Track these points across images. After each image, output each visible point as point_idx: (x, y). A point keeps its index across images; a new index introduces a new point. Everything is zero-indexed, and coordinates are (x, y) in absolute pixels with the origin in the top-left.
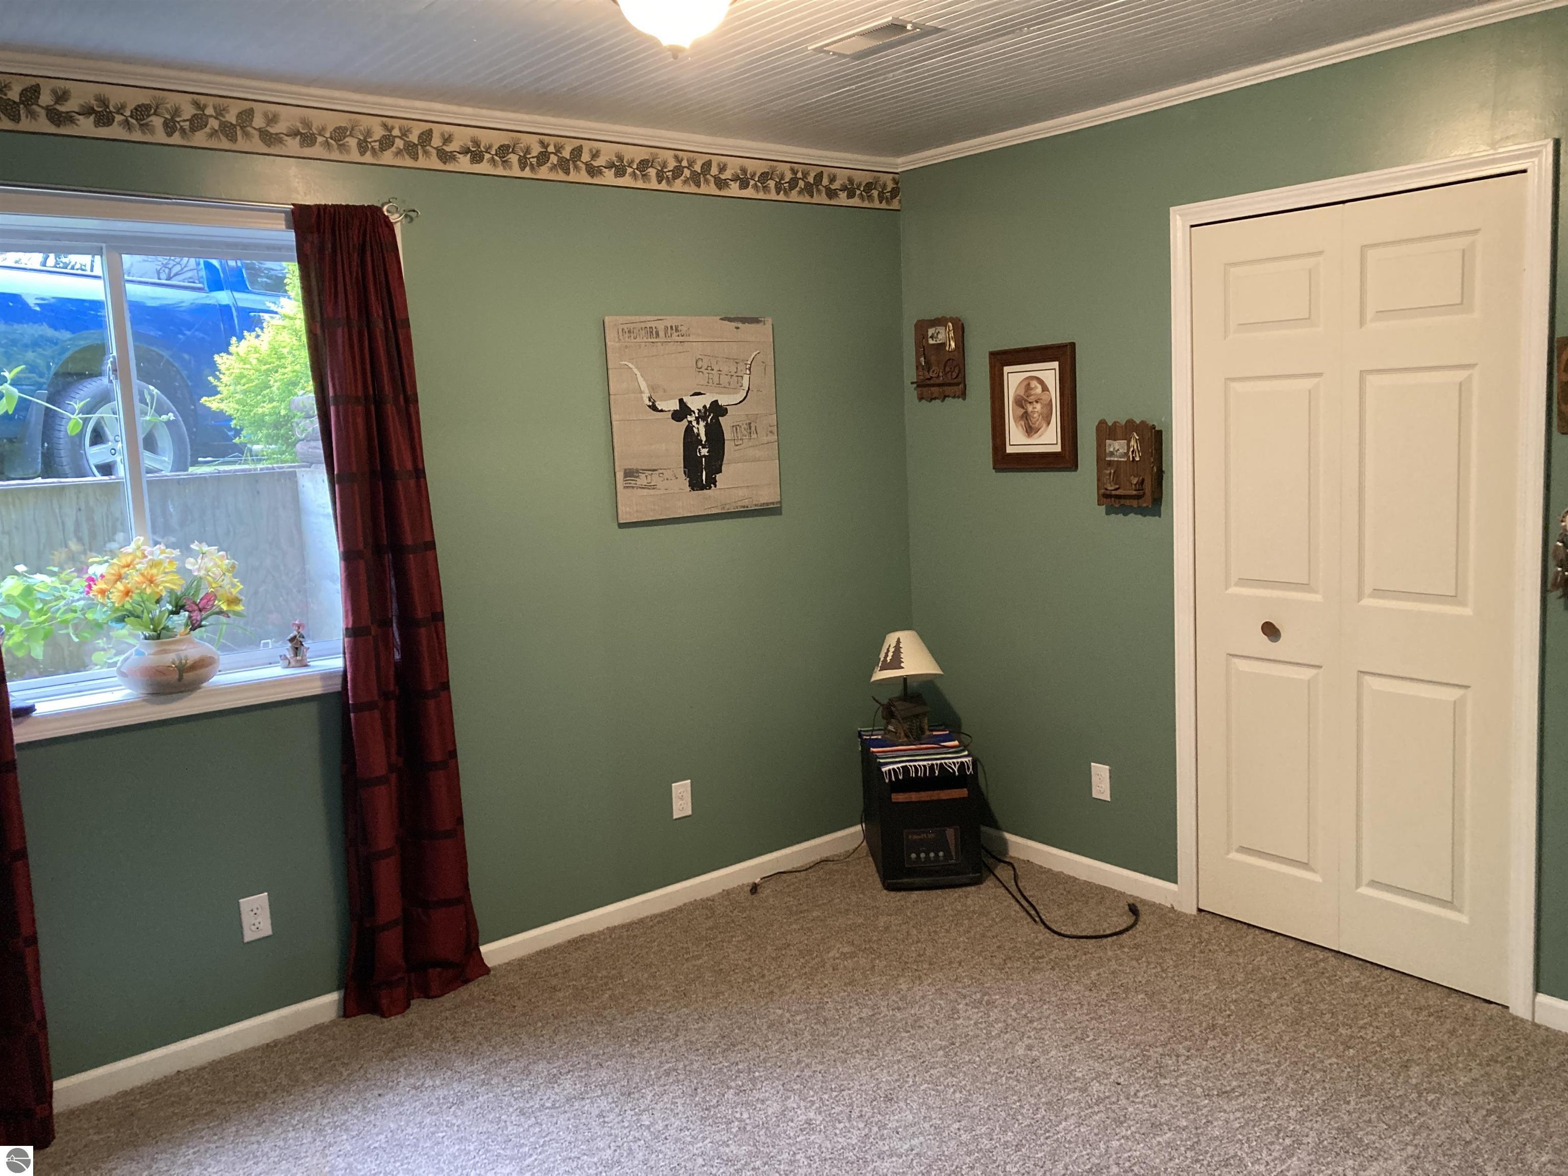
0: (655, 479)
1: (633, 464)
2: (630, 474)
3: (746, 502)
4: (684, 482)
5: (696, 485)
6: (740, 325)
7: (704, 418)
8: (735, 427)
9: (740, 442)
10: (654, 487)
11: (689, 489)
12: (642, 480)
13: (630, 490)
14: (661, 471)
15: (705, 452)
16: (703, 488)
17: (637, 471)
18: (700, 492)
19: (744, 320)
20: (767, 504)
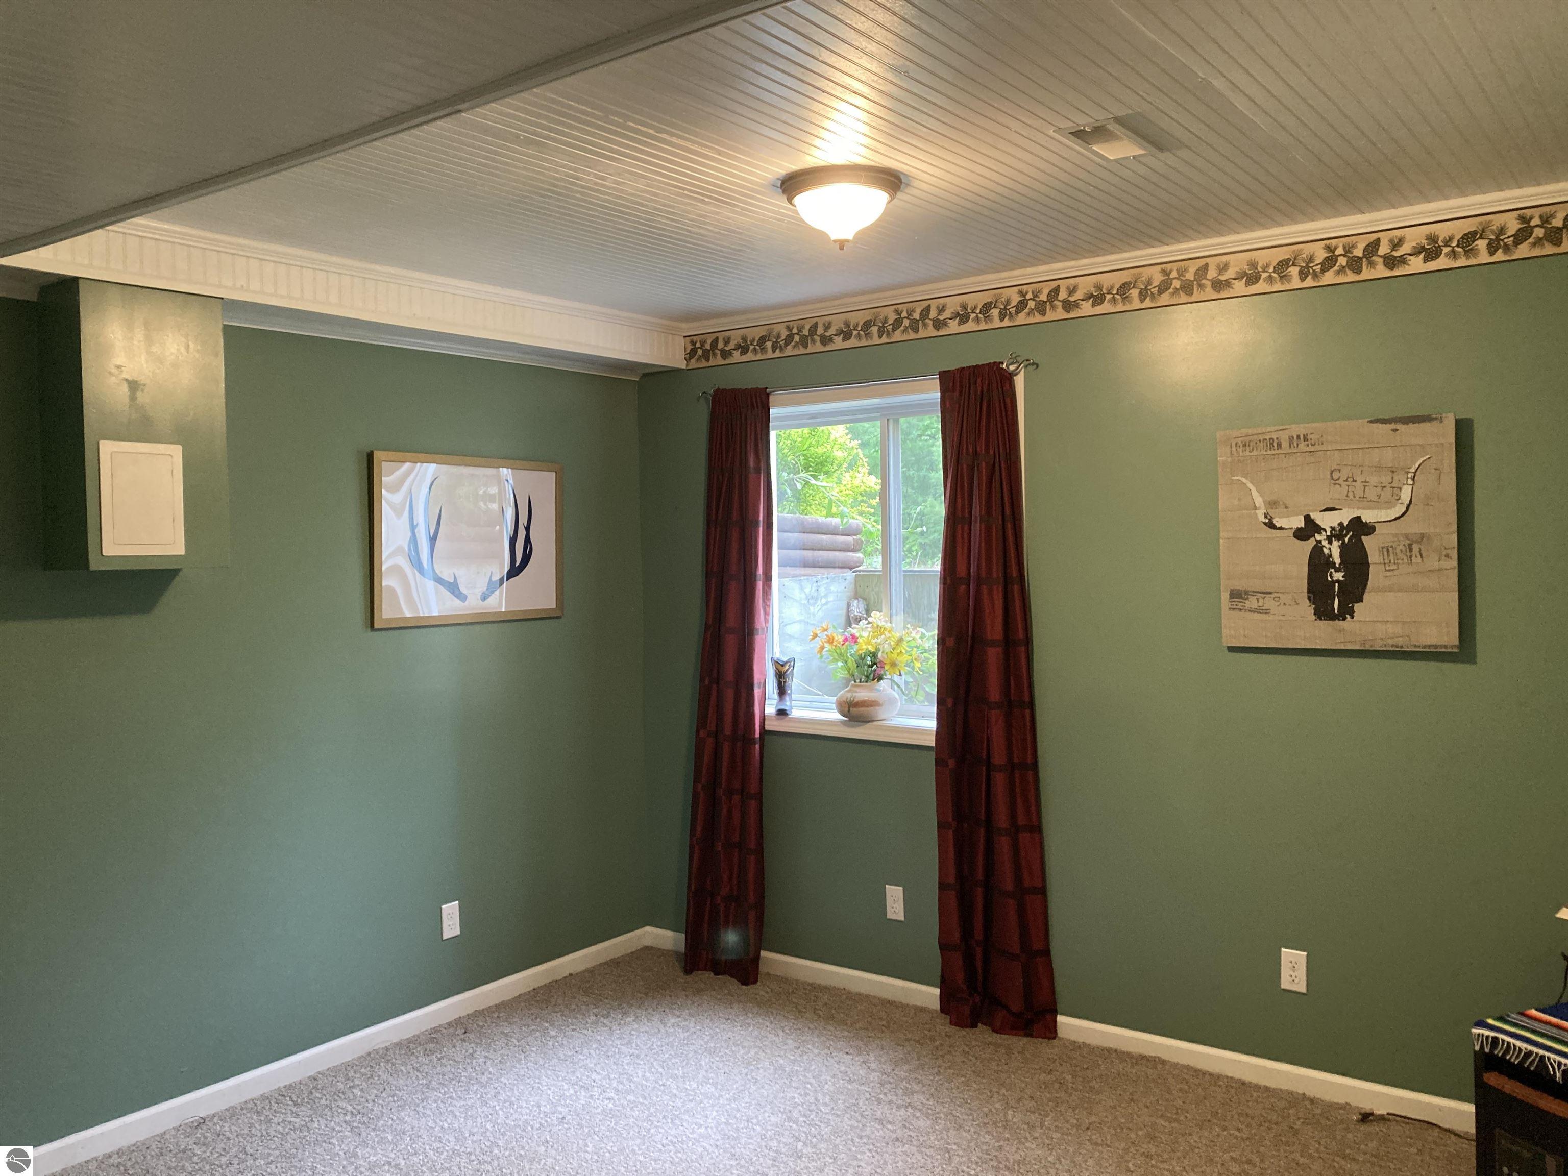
0: (1269, 603)
1: (1240, 585)
2: (1236, 595)
3: (1400, 641)
4: (1308, 610)
5: (1323, 612)
6: (1399, 426)
7: (1339, 537)
8: (1386, 550)
9: (1395, 567)
10: (1267, 612)
11: (1314, 617)
12: (1252, 603)
13: (1237, 613)
14: (1276, 595)
15: (1339, 576)
16: (1331, 616)
17: (1246, 593)
18: (1331, 622)
19: (1406, 420)
20: (1436, 646)
